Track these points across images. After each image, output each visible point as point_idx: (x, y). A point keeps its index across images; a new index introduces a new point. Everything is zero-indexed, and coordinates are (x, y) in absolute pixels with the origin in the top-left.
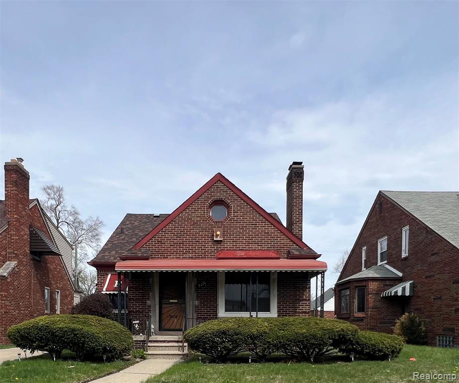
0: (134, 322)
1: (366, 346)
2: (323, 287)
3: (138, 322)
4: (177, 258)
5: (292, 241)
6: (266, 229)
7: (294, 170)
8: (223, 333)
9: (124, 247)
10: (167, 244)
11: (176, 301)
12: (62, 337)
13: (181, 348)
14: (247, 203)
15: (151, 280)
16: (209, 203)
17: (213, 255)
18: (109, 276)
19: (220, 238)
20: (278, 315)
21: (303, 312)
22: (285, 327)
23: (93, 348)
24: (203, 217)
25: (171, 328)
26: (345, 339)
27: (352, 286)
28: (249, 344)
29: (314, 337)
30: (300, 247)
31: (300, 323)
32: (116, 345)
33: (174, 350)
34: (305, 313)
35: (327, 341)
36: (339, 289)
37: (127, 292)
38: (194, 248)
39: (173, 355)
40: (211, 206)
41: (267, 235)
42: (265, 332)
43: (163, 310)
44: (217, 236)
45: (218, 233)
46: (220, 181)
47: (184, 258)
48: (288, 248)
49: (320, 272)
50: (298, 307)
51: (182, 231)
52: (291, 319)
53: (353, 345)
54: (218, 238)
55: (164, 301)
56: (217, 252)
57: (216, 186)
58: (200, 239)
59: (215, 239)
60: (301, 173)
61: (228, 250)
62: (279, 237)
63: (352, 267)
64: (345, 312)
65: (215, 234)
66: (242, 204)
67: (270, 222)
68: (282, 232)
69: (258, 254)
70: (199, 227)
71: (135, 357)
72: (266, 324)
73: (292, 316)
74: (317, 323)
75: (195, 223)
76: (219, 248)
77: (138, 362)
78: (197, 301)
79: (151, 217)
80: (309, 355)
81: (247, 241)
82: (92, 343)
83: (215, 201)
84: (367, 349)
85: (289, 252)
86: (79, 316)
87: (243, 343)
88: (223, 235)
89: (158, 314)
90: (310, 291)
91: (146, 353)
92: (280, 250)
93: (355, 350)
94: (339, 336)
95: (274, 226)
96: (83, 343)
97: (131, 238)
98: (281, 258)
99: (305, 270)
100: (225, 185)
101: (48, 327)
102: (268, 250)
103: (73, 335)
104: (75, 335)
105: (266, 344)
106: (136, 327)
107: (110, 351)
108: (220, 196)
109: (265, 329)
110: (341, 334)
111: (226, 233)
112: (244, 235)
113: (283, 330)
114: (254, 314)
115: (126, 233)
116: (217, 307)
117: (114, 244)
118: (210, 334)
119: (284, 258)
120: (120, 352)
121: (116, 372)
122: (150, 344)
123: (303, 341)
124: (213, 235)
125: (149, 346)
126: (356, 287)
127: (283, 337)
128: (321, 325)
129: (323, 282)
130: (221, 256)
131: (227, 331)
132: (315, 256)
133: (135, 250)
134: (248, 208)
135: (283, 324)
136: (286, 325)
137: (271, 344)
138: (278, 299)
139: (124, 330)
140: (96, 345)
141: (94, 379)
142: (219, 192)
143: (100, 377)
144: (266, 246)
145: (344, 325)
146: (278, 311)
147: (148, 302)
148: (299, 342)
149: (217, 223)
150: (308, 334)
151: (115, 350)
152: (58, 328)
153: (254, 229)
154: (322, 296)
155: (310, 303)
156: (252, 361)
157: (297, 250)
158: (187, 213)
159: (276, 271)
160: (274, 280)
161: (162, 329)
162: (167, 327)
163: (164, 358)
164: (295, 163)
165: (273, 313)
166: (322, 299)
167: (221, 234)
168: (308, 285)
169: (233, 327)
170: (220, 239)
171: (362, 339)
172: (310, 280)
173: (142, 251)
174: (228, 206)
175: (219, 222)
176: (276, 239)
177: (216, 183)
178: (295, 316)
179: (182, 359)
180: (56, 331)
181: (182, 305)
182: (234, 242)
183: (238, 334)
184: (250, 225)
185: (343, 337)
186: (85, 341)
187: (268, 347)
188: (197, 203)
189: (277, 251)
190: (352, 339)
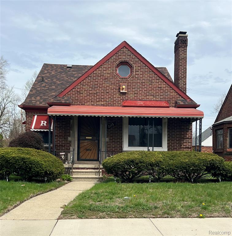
0: (61, 154)
1: (229, 171)
2: (200, 129)
3: (64, 153)
4: (92, 105)
5: (179, 94)
6: (159, 84)
7: (180, 38)
8: (131, 162)
9: (47, 94)
10: (85, 94)
11: (91, 138)
12: (14, 164)
13: (97, 173)
14: (145, 65)
15: (71, 121)
16: (117, 64)
17: (119, 104)
18: (36, 117)
19: (125, 90)
20: (168, 150)
21: (186, 148)
22: (173, 158)
23: (38, 172)
24: (112, 74)
25: (87, 158)
26: (215, 166)
27: (225, 127)
28: (149, 169)
29: (193, 164)
30: (184, 99)
31: (184, 155)
32: (54, 170)
33: (92, 175)
34: (188, 148)
35: (202, 167)
36: (216, 128)
37: (52, 130)
38: (105, 97)
39: (92, 178)
40: (118, 66)
41: (160, 89)
42: (161, 162)
43: (80, 145)
44: (123, 89)
45: (124, 87)
46: (125, 47)
47: (97, 105)
48: (176, 99)
49: (199, 118)
50: (182, 144)
51: (96, 84)
52: (178, 152)
53: (220, 171)
54: (124, 90)
55: (82, 138)
56: (123, 101)
57: (122, 51)
58: (110, 91)
59: (121, 91)
60: (186, 41)
61: (131, 100)
62: (169, 91)
63: (226, 111)
64: (220, 148)
65: (121, 88)
66: (142, 65)
67: (162, 80)
68: (171, 87)
69: (153, 104)
70: (109, 82)
71: (63, 180)
72: (161, 156)
73: (179, 150)
74: (195, 156)
75: (106, 78)
76: (125, 98)
77: (67, 183)
78: (107, 138)
79: (65, 68)
80: (190, 177)
81: (145, 94)
82: (37, 168)
83: (121, 62)
84: (229, 173)
85: (176, 102)
86: (22, 148)
87: (145, 168)
88: (128, 89)
89: (77, 148)
90: (192, 132)
91: (72, 177)
92: (170, 100)
93: (222, 175)
94: (210, 164)
95: (166, 83)
96: (30, 168)
97: (51, 86)
98: (171, 107)
99: (188, 117)
100: (129, 50)
101: (4, 156)
102: (160, 101)
103: (22, 163)
104: (25, 162)
105: (161, 170)
106: (63, 157)
107: (50, 174)
108: (126, 59)
109: (160, 159)
110: (211, 163)
111: (130, 87)
112: (143, 89)
113: (173, 160)
114: (151, 148)
115: (46, 81)
116: (122, 143)
117: (38, 91)
118: (122, 162)
119: (172, 107)
120: (56, 175)
121: (55, 189)
122: (74, 171)
123: (186, 167)
124: (120, 88)
125: (73, 172)
126: (228, 128)
127: (172, 165)
128: (199, 157)
129: (201, 126)
130: (126, 104)
131: (135, 160)
132: (195, 106)
133: (59, 98)
134: (146, 69)
135: (172, 156)
136: (175, 156)
137: (165, 170)
138: (168, 137)
139: (57, 159)
140: (40, 170)
141: (42, 193)
142: (124, 55)
143: (46, 192)
144: (159, 97)
145: (214, 157)
146: (168, 147)
147: (69, 139)
148: (183, 168)
149: (123, 79)
150: (189, 163)
151: (53, 174)
152: (12, 157)
153: (151, 84)
154: (200, 135)
155: (192, 141)
156: (151, 182)
157: (182, 101)
158: (99, 70)
159: (167, 118)
160: (165, 123)
161: (80, 159)
162: (83, 158)
163: (85, 181)
164: (181, 33)
165: (164, 148)
166: (201, 138)
167: (126, 87)
168: (190, 127)
169: (138, 158)
170: (125, 92)
171: (227, 167)
172: (192, 124)
173: (65, 98)
174: (131, 67)
175: (124, 78)
176: (167, 93)
177: (122, 49)
178: (180, 150)
179: (98, 181)
180: (10, 160)
181: (96, 141)
182: (136, 93)
183: (142, 163)
184: (147, 81)
185: (213, 165)
186: (32, 166)
187: (162, 171)
188: (107, 63)
189: (168, 102)
190: (219, 166)
